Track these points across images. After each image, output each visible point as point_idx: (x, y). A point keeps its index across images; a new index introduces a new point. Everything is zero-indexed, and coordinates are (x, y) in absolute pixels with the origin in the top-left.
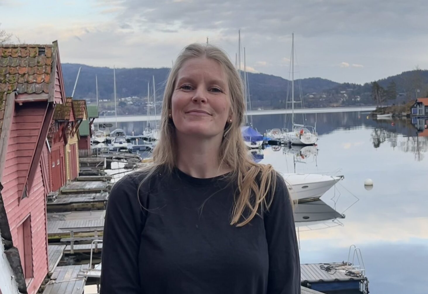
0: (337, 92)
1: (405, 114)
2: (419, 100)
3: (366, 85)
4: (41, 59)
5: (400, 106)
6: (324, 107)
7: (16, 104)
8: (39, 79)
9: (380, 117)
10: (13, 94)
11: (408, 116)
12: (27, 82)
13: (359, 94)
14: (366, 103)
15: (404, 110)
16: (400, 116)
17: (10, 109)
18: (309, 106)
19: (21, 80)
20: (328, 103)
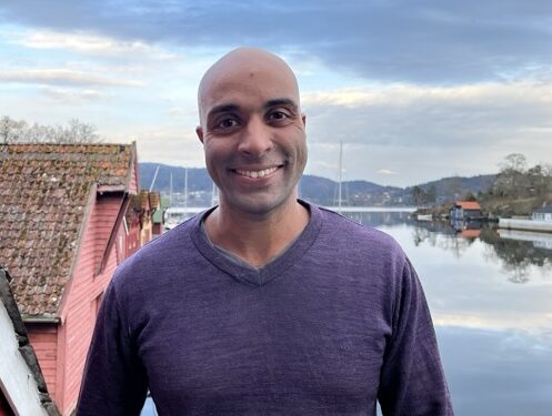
0: (381, 193)
1: (444, 215)
2: (458, 204)
3: (408, 188)
4: (121, 156)
5: (439, 208)
6: (369, 206)
7: (98, 193)
8: (118, 173)
9: (420, 217)
10: (95, 185)
11: (447, 218)
12: (108, 175)
13: (401, 195)
14: (407, 204)
15: (443, 212)
16: (440, 217)
17: (92, 198)
18: (355, 205)
19: (103, 173)
20: (372, 203)
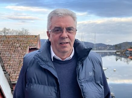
0: (106, 47)
2: (128, 49)
3: (114, 45)
4: (36, 38)
5: (122, 51)
6: (103, 50)
7: (30, 49)
8: (35, 43)
9: (117, 53)
10: (29, 46)
11: (125, 53)
13: (112, 47)
14: (114, 50)
16: (122, 53)
17: (28, 50)
18: (99, 50)
19: (31, 43)
20: (104, 49)
